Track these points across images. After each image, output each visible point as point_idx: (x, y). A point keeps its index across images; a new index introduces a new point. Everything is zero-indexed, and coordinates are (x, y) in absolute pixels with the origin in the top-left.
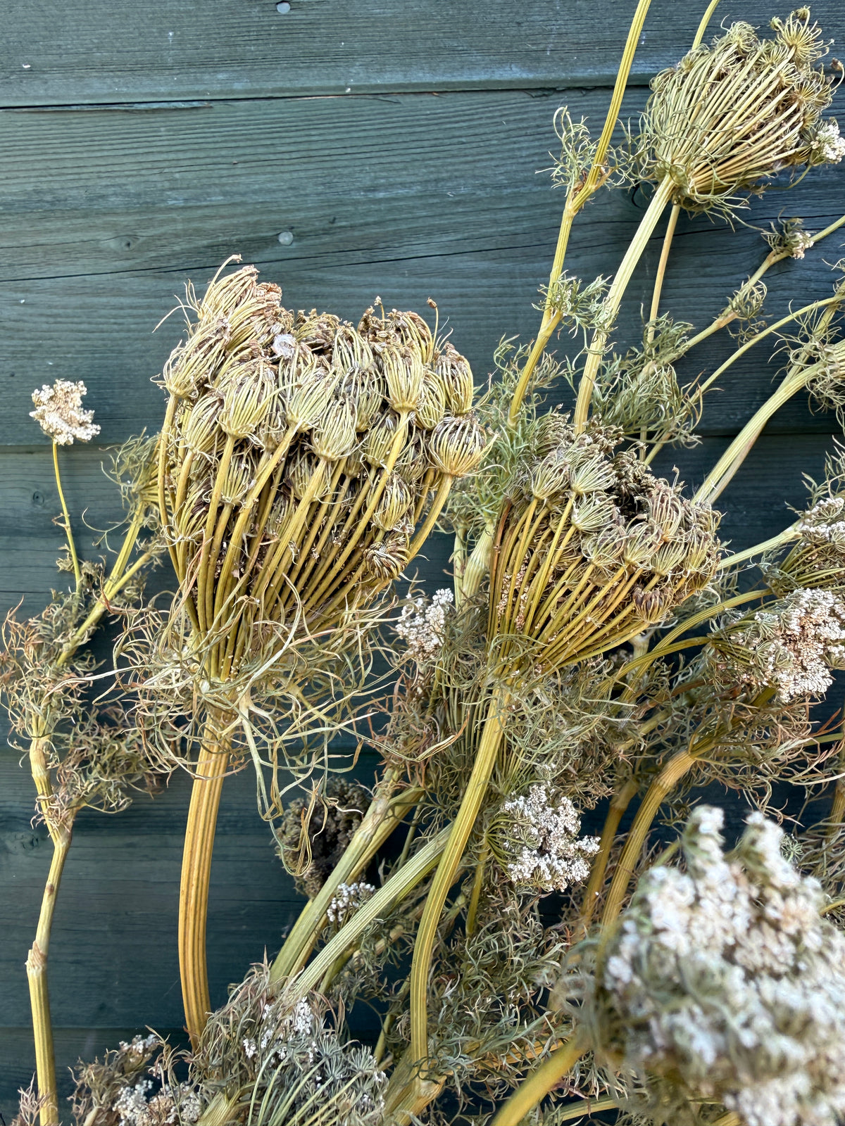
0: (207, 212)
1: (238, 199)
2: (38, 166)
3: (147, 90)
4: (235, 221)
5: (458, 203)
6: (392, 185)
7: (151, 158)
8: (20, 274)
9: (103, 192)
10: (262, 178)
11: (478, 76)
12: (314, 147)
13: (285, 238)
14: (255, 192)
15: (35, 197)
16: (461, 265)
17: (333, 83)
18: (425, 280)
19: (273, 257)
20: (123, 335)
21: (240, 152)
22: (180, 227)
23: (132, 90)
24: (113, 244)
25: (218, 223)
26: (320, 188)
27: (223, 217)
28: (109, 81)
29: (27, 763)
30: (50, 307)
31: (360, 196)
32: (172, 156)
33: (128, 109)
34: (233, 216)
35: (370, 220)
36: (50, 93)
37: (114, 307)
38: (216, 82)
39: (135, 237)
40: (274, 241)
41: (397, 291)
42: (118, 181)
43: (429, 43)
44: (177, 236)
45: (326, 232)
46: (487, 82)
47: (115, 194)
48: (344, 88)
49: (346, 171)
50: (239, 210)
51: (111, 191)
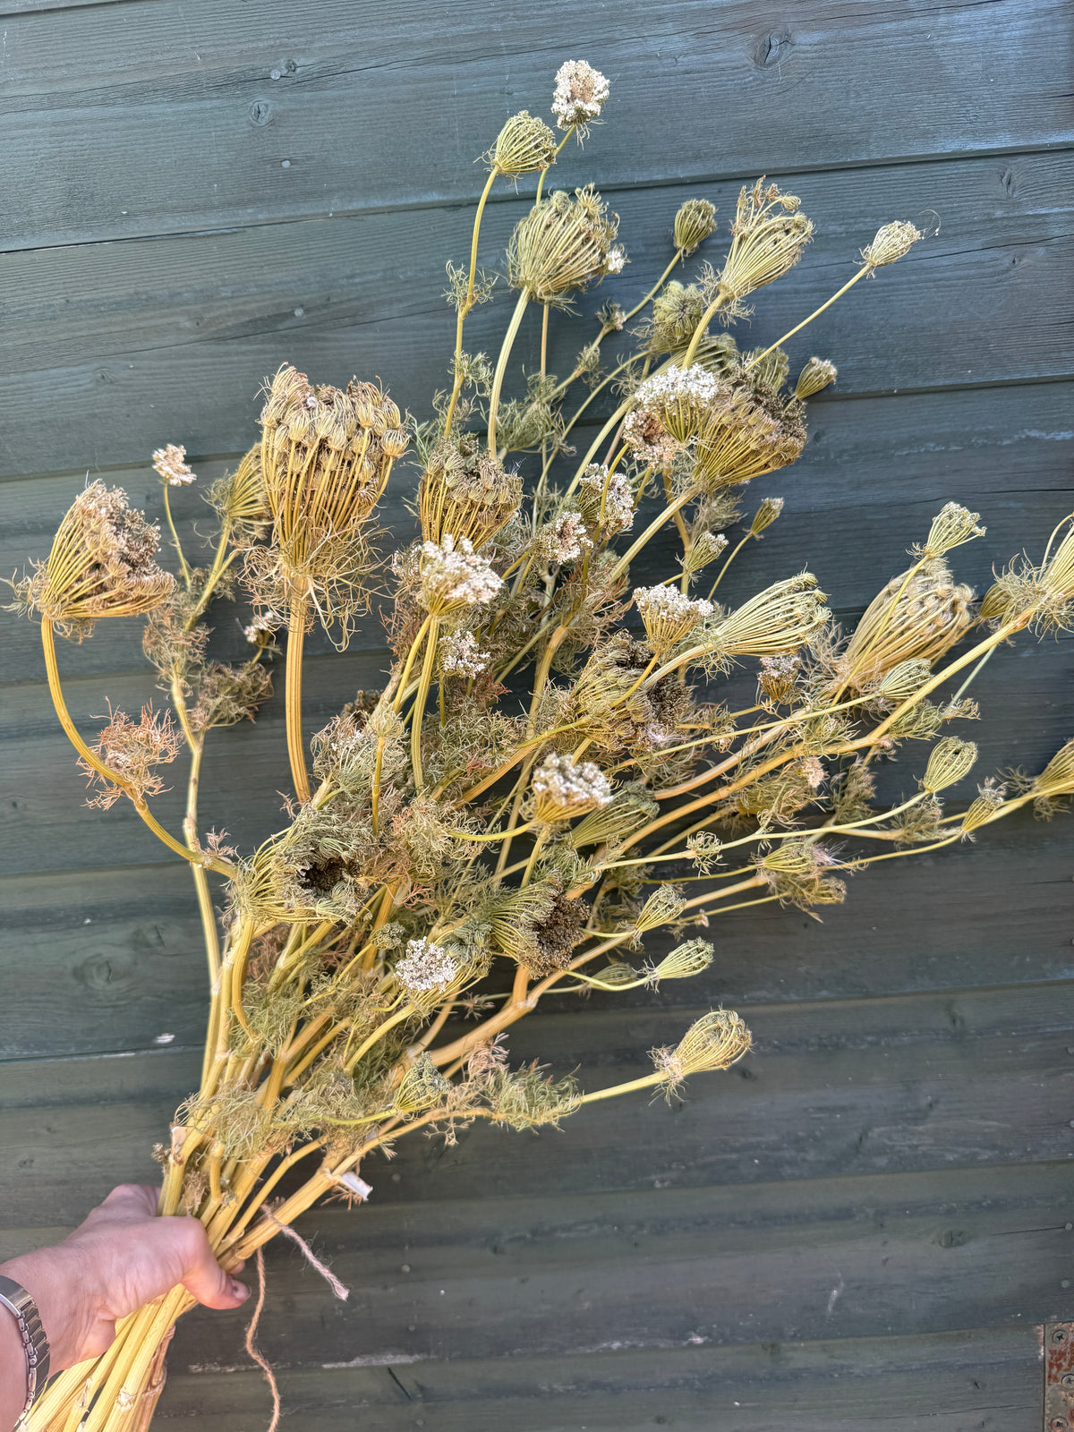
0: (247, 299)
1: (267, 289)
2: (136, 276)
3: (203, 223)
4: (265, 303)
5: (407, 282)
6: (365, 273)
7: (209, 266)
8: (128, 349)
9: (179, 290)
10: (280, 274)
11: (413, 200)
12: (313, 251)
13: (299, 312)
14: (276, 284)
15: (136, 297)
16: (412, 323)
17: (321, 211)
18: (390, 334)
19: (292, 325)
20: (198, 384)
21: (265, 258)
22: (230, 310)
23: (194, 224)
24: (188, 324)
25: (254, 305)
26: (318, 279)
27: (257, 301)
28: (178, 219)
30: (150, 369)
31: (344, 282)
32: (222, 264)
33: (191, 236)
34: (264, 300)
35: (352, 296)
36: (142, 229)
37: (191, 366)
38: (246, 215)
39: (202, 319)
40: (292, 314)
41: (373, 342)
42: (189, 282)
43: (380, 181)
44: (229, 316)
45: (325, 306)
46: (418, 204)
47: (188, 292)
48: (327, 214)
49: (334, 266)
50: (268, 296)
51: (184, 289)
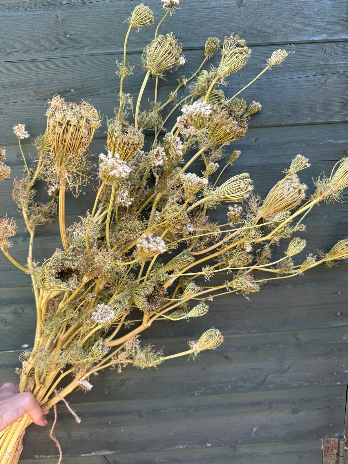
0: (54, 85)
1: (61, 81)
2: (13, 75)
3: (37, 57)
4: (60, 87)
5: (112, 81)
6: (96, 77)
7: (39, 72)
8: (10, 102)
9: (29, 81)
10: (66, 76)
11: (114, 51)
12: (78, 68)
13: (72, 90)
14: (64, 80)
15: (13, 83)
16: (114, 95)
17: (80, 53)
18: (106, 99)
19: (70, 95)
20: (36, 115)
21: (60, 70)
22: (47, 89)
23: (34, 57)
24: (32, 94)
25: (56, 88)
26: (80, 78)
27: (57, 86)
28: (28, 54)
29: (22, 215)
30: (18, 109)
31: (89, 80)
32: (44, 72)
33: (33, 61)
34: (59, 86)
35: (92, 85)
36: (15, 58)
37: (33, 109)
38: (53, 54)
39: (37, 92)
40: (70, 91)
41: (99, 102)
42: (32, 78)
43: (102, 43)
44: (47, 91)
45: (82, 88)
46: (116, 52)
47: (32, 81)
48: (83, 55)
49: (85, 74)
50: (61, 84)
51: (30, 81)
